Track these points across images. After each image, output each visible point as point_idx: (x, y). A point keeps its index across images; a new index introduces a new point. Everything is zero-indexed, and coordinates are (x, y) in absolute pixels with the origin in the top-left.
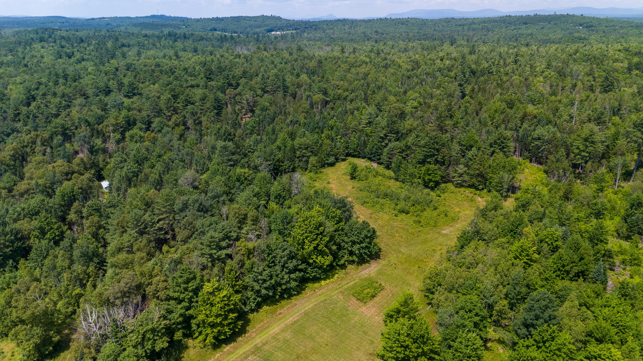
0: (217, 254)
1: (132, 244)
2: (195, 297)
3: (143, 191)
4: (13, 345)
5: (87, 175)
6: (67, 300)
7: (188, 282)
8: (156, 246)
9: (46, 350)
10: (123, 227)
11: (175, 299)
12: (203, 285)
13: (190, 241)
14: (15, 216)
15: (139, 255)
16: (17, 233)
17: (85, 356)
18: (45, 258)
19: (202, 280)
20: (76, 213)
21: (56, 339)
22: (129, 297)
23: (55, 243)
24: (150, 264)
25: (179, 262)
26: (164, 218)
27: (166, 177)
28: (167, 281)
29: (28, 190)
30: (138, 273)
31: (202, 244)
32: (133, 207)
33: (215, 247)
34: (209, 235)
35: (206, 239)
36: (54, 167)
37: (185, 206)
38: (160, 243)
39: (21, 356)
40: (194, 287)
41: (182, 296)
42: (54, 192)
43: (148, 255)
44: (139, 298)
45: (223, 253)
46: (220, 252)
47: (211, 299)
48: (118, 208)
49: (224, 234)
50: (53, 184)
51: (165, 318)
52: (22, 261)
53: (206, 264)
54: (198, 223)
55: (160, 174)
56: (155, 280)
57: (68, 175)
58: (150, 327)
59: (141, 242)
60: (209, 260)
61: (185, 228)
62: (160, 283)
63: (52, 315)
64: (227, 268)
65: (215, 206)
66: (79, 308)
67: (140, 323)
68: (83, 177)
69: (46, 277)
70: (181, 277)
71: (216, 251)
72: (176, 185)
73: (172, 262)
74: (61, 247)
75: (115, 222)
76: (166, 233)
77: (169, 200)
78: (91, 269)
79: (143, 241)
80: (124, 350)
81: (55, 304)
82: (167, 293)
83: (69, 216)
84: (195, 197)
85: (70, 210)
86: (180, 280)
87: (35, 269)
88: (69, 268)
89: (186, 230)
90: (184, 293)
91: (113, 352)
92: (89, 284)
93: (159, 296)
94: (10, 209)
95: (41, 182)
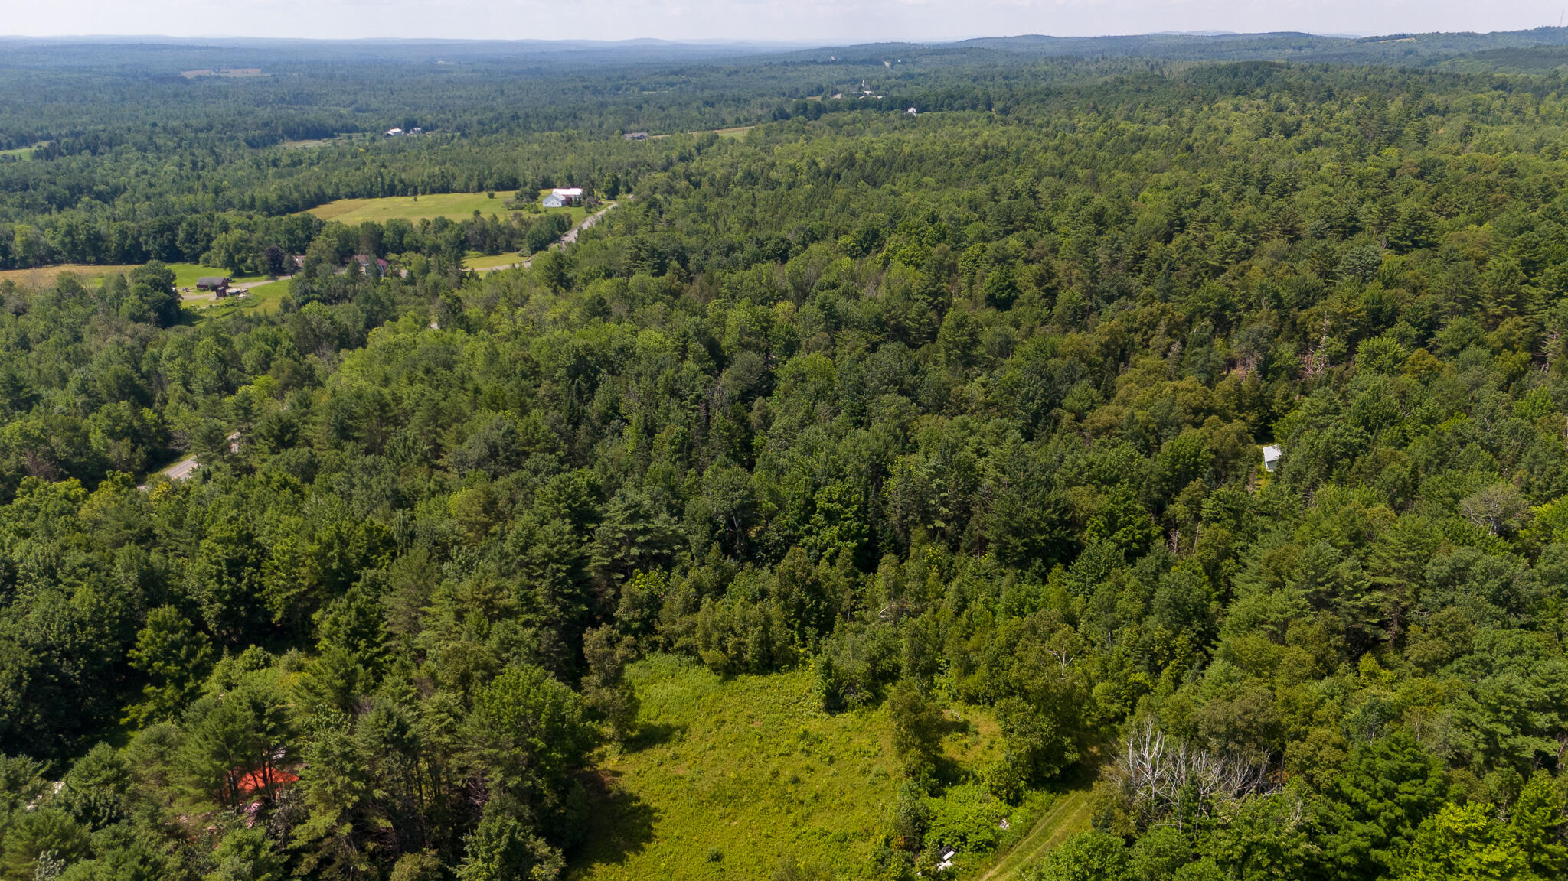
0: (1511, 741)
1: (1286, 622)
2: (1408, 823)
3: (1355, 501)
4: (997, 727)
5: (1238, 425)
6: (1115, 685)
7: (1400, 776)
8: (1344, 648)
9: (1049, 769)
10: (1279, 574)
11: (1354, 805)
12: (1441, 805)
13: (1441, 672)
14: (1071, 475)
15: (1295, 652)
16: (1066, 510)
17: (1114, 825)
18: (1100, 579)
19: (1442, 791)
20: (1187, 503)
21: (1072, 756)
22: (1242, 743)
23: (1127, 554)
24: (1317, 687)
25: (1392, 717)
26: (1390, 586)
27: (1428, 481)
28: (1345, 750)
29: (1112, 426)
30: (1281, 699)
31: (1472, 693)
32: (1318, 534)
33: (1509, 717)
34: (1502, 678)
35: (1490, 686)
36: (1176, 390)
37: (1458, 576)
38: (1359, 644)
39: (1002, 757)
40: (1414, 798)
41: (1373, 805)
42: (1160, 443)
43: (1318, 661)
44: (1265, 758)
45: (1531, 745)
46: (1520, 739)
47: (1453, 853)
48: (1281, 524)
49: (1551, 694)
50: (1163, 425)
51: (1312, 835)
52: (1058, 568)
53: (1467, 752)
54: (1482, 635)
55: (1416, 467)
56: (1317, 732)
57: (1199, 414)
58: (1269, 838)
59: (1310, 624)
60: (1482, 746)
61: (1439, 634)
62: (1327, 748)
63: (1080, 705)
64: (1529, 792)
65: (1549, 602)
66: (1132, 713)
67: (1249, 818)
68: (1227, 427)
69: (1091, 619)
70: (1387, 757)
71: (1509, 731)
72: (1450, 508)
73: (1373, 708)
74: (1136, 569)
75: (1264, 555)
76: (1383, 625)
77: (1420, 549)
78: (1181, 640)
79: (1315, 624)
80: (1197, 857)
81: (1091, 685)
82: (1337, 779)
83: (1173, 507)
84: (1493, 559)
85: (1177, 494)
86: (1380, 764)
87: (1077, 595)
88: (1139, 621)
89: (1439, 640)
90: (1381, 800)
91: (1172, 848)
92: (1166, 672)
93: (1313, 776)
94: (1069, 457)
95: (1140, 415)
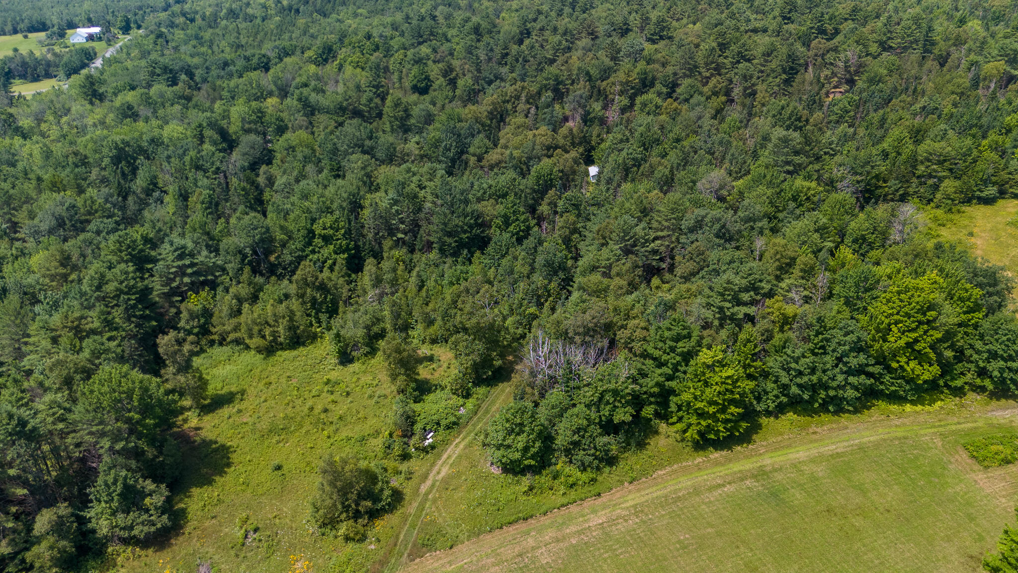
0: (731, 310)
1: (611, 265)
2: (683, 364)
3: (642, 190)
4: (451, 355)
5: (573, 154)
6: (518, 317)
7: (678, 339)
8: (643, 275)
9: (485, 373)
10: (604, 238)
11: (655, 359)
12: (699, 351)
13: (693, 280)
14: (479, 194)
15: (617, 281)
16: (478, 217)
17: (526, 396)
18: (503, 256)
19: (699, 344)
20: (549, 204)
21: (498, 363)
22: (593, 337)
23: (517, 239)
24: (630, 299)
25: (670, 307)
26: (663, 237)
27: (680, 175)
28: (648, 330)
29: (500, 162)
30: (611, 307)
31: (711, 288)
32: (623, 211)
33: (730, 297)
34: (725, 277)
35: (719, 282)
36: (535, 135)
37: (699, 225)
38: (650, 272)
39: (457, 371)
40: (685, 350)
41: (665, 357)
42: (529, 170)
43: (629, 285)
44: (606, 342)
45: (741, 311)
46: (736, 309)
47: (707, 376)
48: (603, 209)
49: (749, 282)
50: (529, 158)
51: (635, 381)
52: (478, 254)
53: (710, 320)
54: (713, 256)
55: (672, 167)
56: (632, 323)
57: (550, 149)
58: (612, 386)
59: (624, 264)
60: (717, 316)
61: (691, 259)
62: (638, 330)
63: (499, 332)
64: (742, 336)
65: (745, 234)
66: (530, 332)
67: (600, 377)
68: (567, 156)
69: (500, 282)
70: (669, 329)
71: (730, 305)
72: (692, 189)
73: (660, 304)
74: (524, 247)
75: (595, 228)
76: (662, 260)
77: (677, 211)
78: (553, 285)
79: (627, 264)
80: (574, 405)
81: (505, 319)
82: (645, 347)
83: (541, 208)
84: (716, 213)
85: (543, 200)
86: (667, 334)
87: (490, 268)
88: (528, 277)
89: (691, 262)
90: (668, 354)
91: (560, 403)
92: (547, 304)
93: (632, 348)
94: (476, 183)
95: (516, 153)
